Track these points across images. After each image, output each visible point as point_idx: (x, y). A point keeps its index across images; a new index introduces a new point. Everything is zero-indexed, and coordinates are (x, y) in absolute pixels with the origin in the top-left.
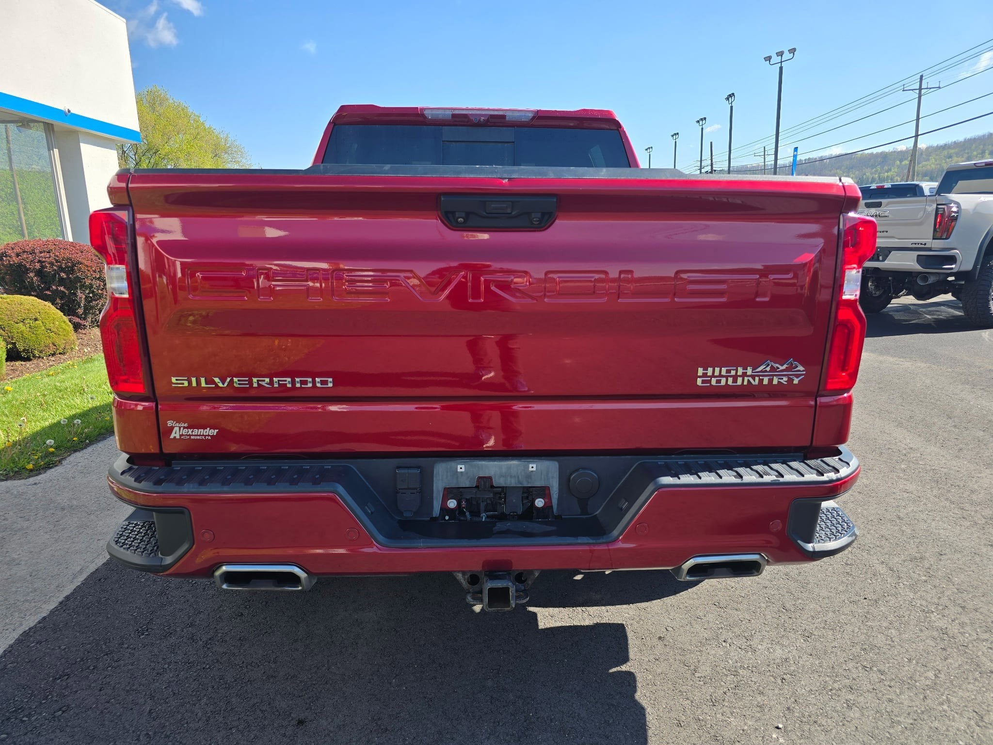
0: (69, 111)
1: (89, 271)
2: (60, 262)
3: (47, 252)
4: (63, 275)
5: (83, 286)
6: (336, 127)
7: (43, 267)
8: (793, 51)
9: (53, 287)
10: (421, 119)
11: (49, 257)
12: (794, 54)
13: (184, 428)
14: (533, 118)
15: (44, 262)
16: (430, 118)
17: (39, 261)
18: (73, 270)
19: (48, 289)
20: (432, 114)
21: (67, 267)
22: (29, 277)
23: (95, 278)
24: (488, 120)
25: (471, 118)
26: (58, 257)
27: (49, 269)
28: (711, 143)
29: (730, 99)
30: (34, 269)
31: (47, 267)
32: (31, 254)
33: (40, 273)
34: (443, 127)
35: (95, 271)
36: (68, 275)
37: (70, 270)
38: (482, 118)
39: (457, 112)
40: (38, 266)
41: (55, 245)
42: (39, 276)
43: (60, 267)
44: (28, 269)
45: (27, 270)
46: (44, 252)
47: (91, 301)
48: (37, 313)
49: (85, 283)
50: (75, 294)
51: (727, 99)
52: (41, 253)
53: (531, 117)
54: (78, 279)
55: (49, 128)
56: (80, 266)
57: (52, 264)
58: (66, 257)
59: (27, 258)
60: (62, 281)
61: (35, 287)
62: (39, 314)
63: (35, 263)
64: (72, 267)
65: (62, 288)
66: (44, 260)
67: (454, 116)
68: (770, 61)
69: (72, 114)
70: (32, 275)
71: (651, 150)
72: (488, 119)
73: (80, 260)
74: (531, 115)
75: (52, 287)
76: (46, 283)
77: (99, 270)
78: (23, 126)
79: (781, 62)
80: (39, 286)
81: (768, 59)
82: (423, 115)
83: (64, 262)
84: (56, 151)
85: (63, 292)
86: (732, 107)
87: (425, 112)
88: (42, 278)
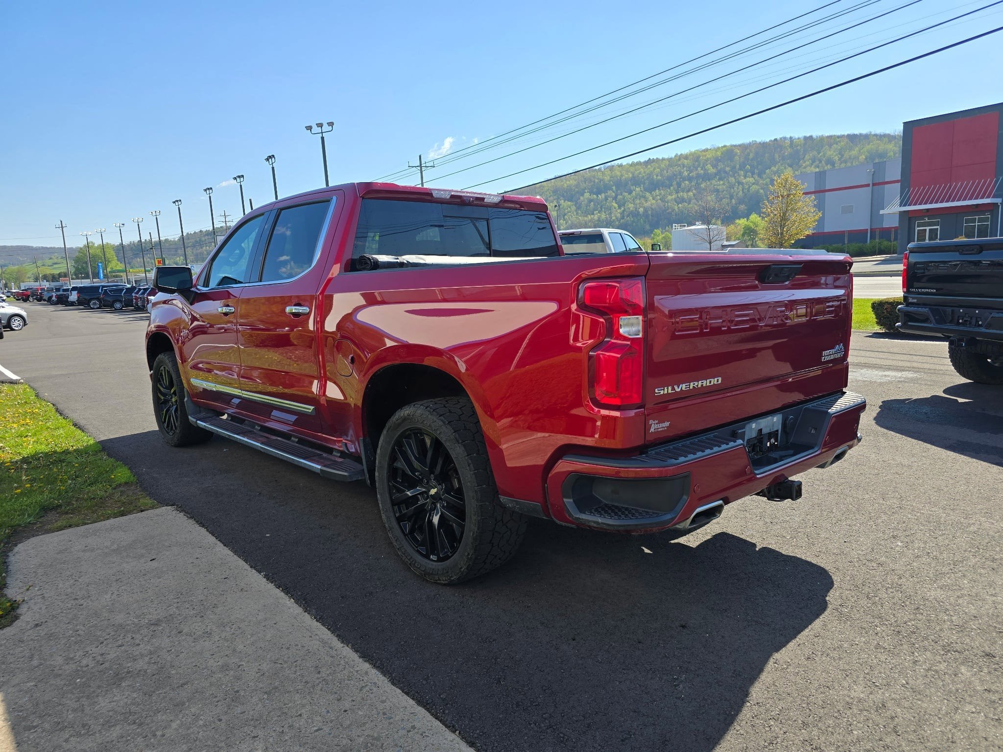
8: (331, 124)
12: (332, 127)
13: (657, 424)
16: (436, 197)
28: (250, 200)
29: (270, 160)
51: (267, 160)
67: (452, 196)
68: (311, 131)
71: (180, 203)
79: (322, 133)
81: (309, 128)
82: (431, 195)
86: (273, 168)
87: (432, 192)
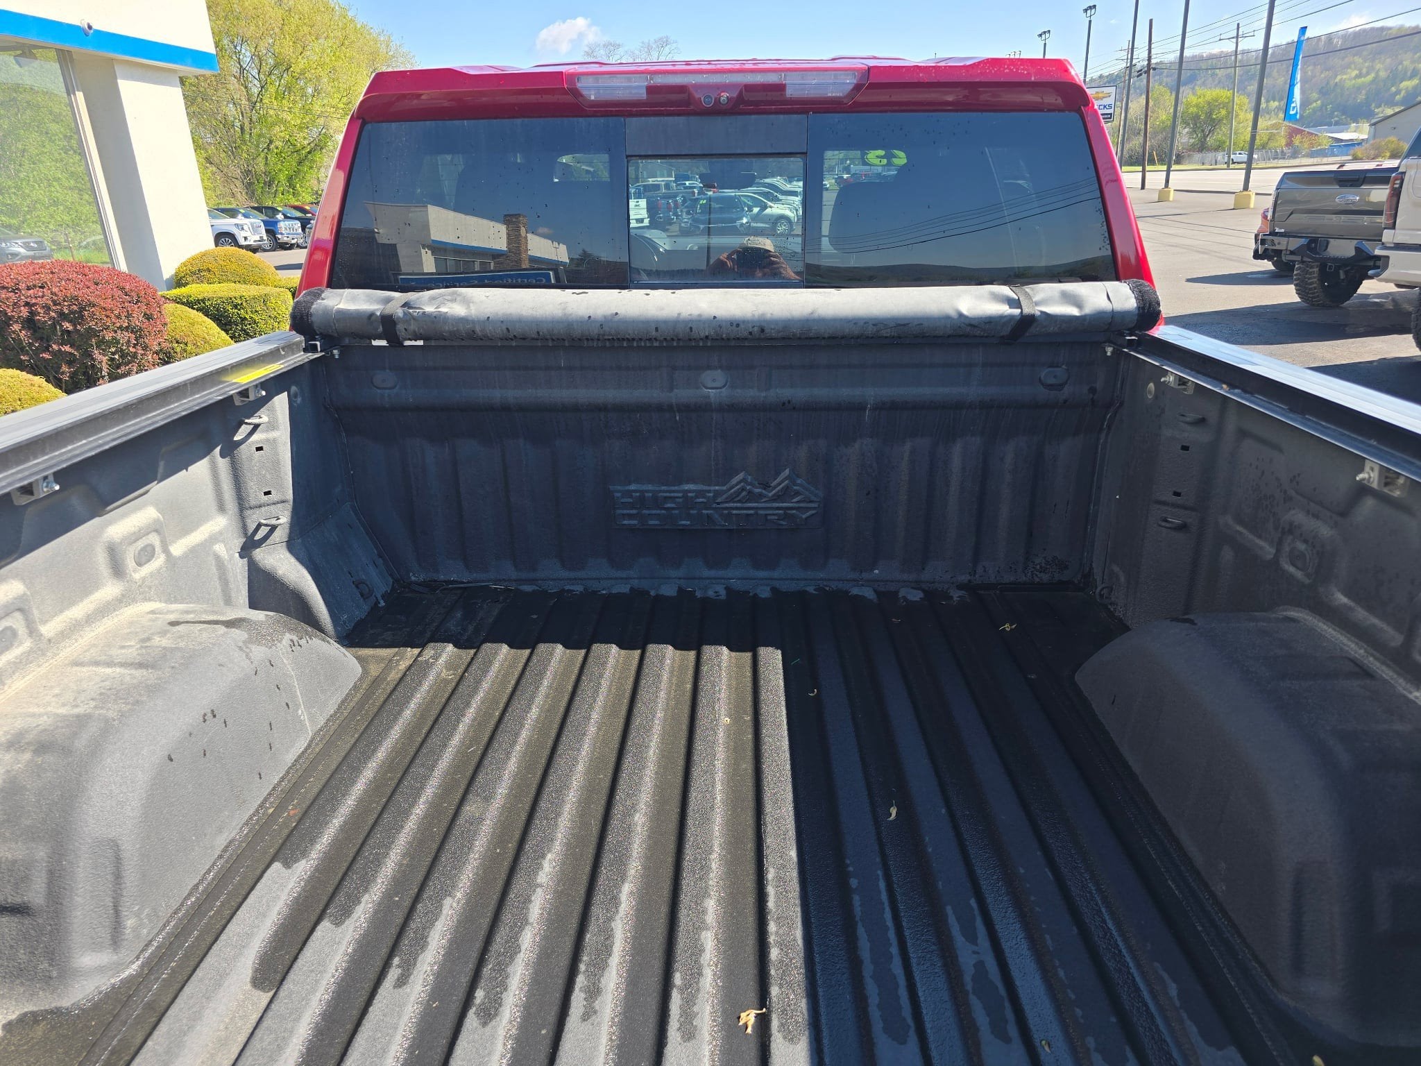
0: (90, 27)
1: (107, 317)
2: (60, 304)
3: (40, 287)
4: (67, 326)
5: (102, 343)
6: (368, 127)
7: (32, 313)
9: (54, 346)
10: (569, 99)
11: (43, 297)
14: (857, 87)
15: (35, 304)
16: (593, 98)
17: (27, 304)
18: (82, 317)
19: (47, 349)
20: (598, 88)
21: (72, 312)
22: (14, 332)
23: (120, 328)
24: (740, 100)
25: (697, 96)
26: (56, 295)
27: (44, 317)
28: (1151, 21)
30: (19, 317)
31: (39, 313)
32: (13, 291)
33: (30, 323)
34: (628, 120)
35: (118, 317)
36: (75, 325)
37: (77, 317)
38: (725, 96)
39: (660, 80)
40: (24, 312)
41: (52, 273)
42: (29, 328)
43: (61, 314)
44: (10, 318)
45: (8, 320)
46: (35, 286)
47: (118, 367)
48: (15, 401)
49: (104, 338)
50: (90, 356)
52: (29, 288)
53: (851, 87)
54: (91, 333)
55: (64, 58)
56: (93, 309)
57: (47, 308)
58: (68, 295)
59: (7, 299)
60: (68, 337)
61: (25, 347)
62: (19, 403)
63: (20, 307)
64: (81, 312)
65: (67, 348)
66: (34, 301)
67: (651, 90)
69: (96, 31)
70: (16, 327)
72: (741, 93)
73: (92, 299)
74: (850, 81)
75: (52, 347)
76: (41, 339)
77: (126, 314)
78: (23, 55)
80: (30, 345)
82: (576, 93)
83: (66, 303)
84: (80, 95)
85: (70, 353)
87: (579, 85)
88: (35, 331)
